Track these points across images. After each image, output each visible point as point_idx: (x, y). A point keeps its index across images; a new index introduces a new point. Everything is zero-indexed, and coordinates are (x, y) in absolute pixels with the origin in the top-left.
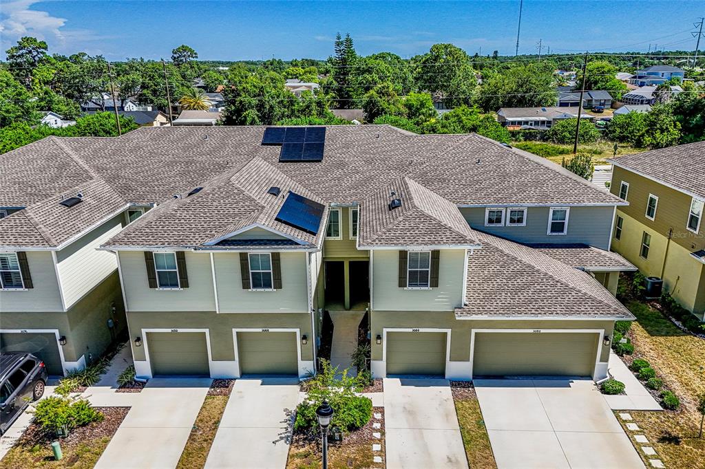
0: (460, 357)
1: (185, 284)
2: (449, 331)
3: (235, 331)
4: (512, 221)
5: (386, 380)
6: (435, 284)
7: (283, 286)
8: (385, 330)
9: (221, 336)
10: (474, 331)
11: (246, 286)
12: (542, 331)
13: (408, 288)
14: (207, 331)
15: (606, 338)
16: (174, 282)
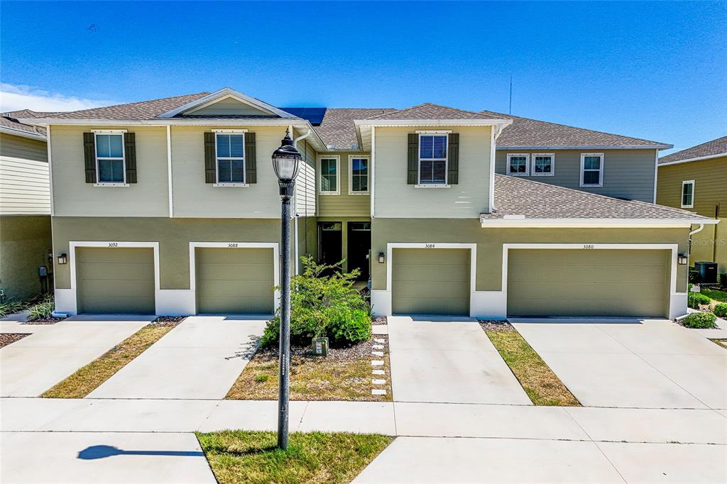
0: (489, 284)
1: (132, 179)
2: (473, 247)
3: (192, 245)
4: (538, 170)
5: (390, 318)
6: (454, 180)
7: (257, 181)
8: (390, 246)
9: (174, 254)
10: (506, 247)
11: (210, 179)
12: (596, 246)
13: (419, 186)
14: (155, 245)
15: (681, 255)
16: (118, 177)
